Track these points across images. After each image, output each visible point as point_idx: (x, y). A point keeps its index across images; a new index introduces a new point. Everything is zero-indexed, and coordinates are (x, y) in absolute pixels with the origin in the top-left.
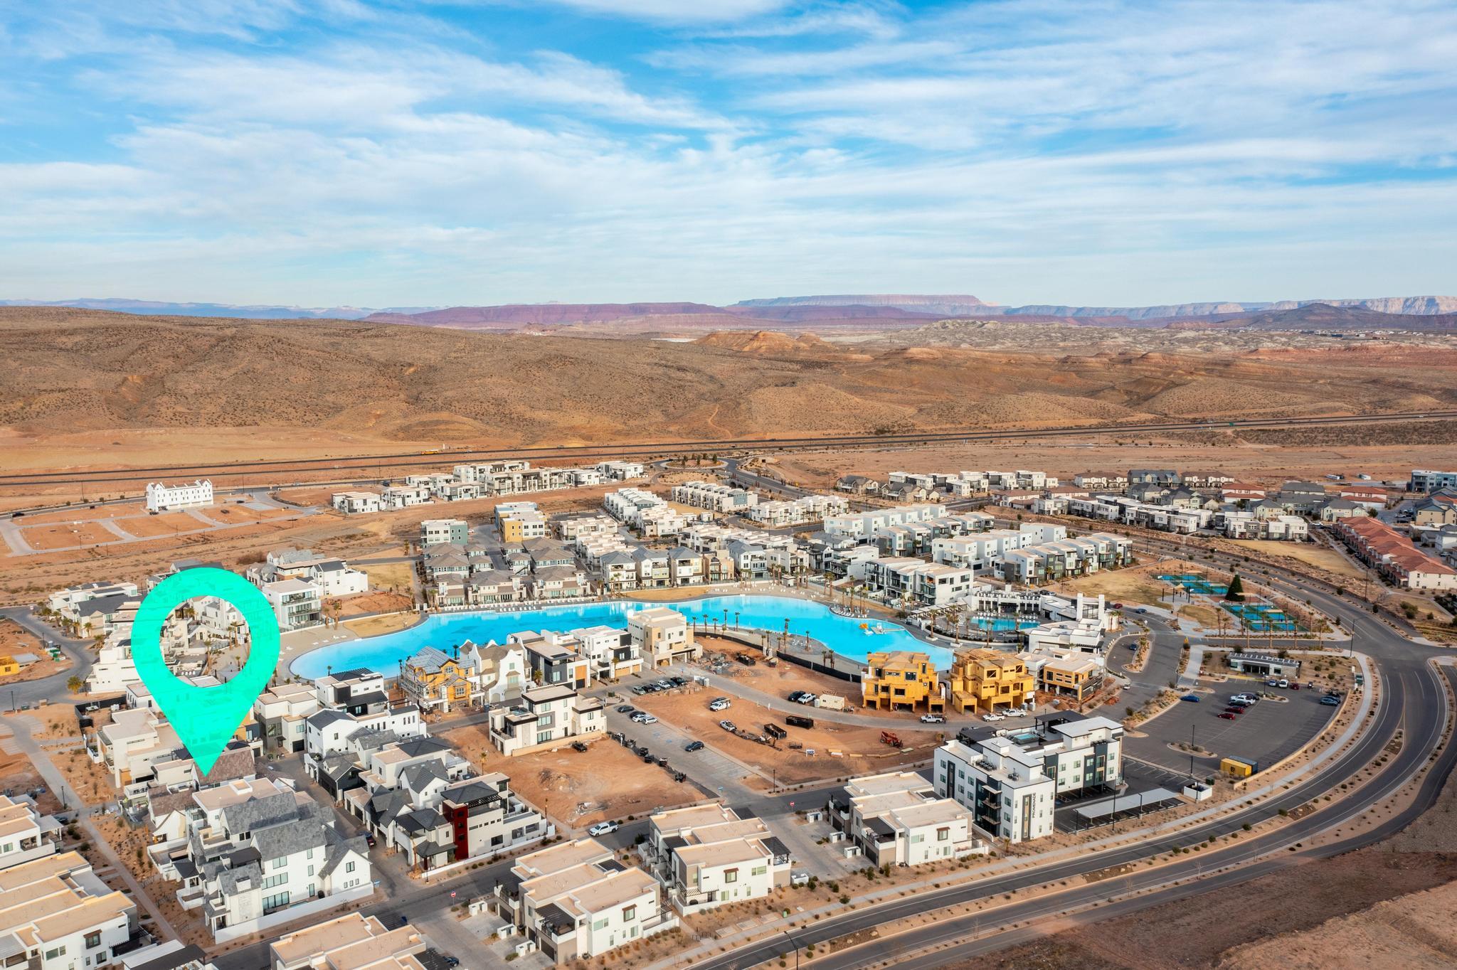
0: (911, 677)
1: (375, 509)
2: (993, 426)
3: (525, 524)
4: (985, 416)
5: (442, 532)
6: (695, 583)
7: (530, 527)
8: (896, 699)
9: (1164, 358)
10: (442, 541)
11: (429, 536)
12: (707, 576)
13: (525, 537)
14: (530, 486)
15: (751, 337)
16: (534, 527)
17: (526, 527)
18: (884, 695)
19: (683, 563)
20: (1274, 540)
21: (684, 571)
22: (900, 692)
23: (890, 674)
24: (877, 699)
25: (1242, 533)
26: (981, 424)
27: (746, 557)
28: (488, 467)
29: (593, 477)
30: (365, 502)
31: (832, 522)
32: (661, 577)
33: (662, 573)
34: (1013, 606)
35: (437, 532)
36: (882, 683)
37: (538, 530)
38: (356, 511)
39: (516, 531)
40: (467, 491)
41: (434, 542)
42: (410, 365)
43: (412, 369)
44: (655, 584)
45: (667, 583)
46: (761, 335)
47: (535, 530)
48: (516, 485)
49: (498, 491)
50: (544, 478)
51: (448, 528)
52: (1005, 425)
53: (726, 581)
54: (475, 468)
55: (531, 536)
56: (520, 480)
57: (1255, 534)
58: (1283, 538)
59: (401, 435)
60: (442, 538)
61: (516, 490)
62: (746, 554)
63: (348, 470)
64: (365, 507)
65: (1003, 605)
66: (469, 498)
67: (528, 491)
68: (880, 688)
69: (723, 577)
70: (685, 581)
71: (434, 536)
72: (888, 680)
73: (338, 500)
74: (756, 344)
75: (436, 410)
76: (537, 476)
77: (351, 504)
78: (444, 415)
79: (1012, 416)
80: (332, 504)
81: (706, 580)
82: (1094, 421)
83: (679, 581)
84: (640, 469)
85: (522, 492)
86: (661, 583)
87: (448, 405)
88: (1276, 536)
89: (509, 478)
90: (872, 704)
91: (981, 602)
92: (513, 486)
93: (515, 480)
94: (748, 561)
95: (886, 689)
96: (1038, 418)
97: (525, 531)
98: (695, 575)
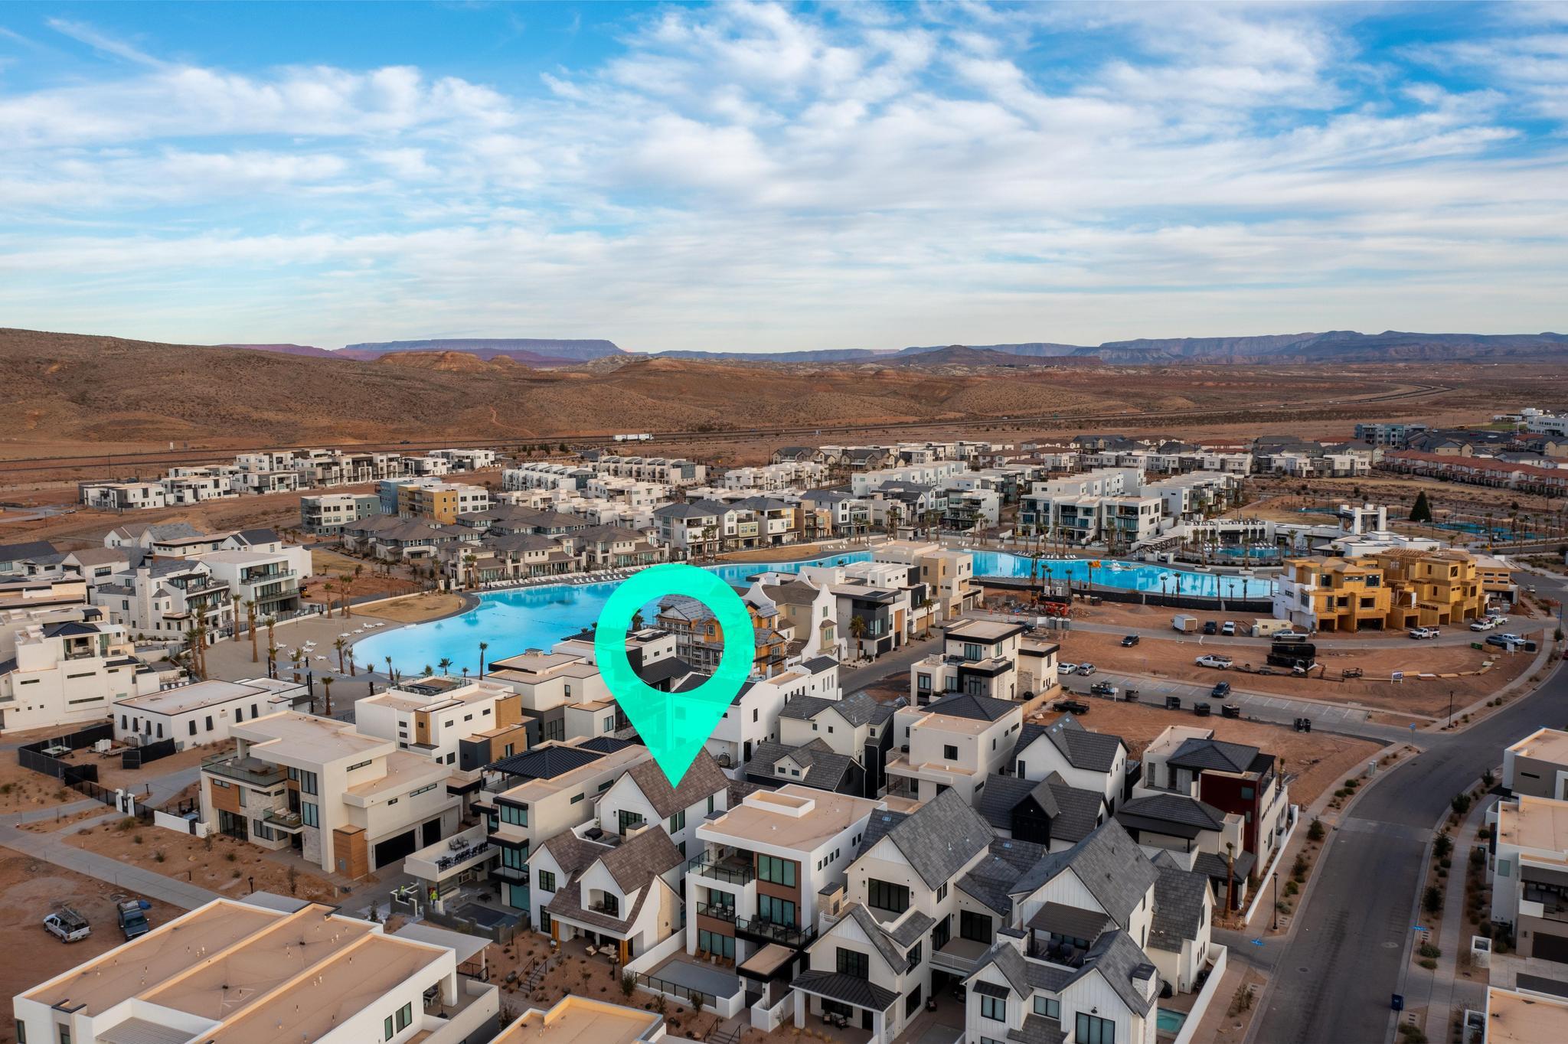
0: (1373, 581)
1: (160, 504)
2: (819, 423)
3: (461, 494)
4: (802, 414)
5: (343, 508)
6: (789, 543)
7: (469, 499)
8: (1361, 612)
9: (898, 375)
10: (344, 521)
11: (324, 515)
12: (802, 534)
13: (460, 513)
14: (363, 475)
15: (435, 358)
16: (475, 498)
17: (464, 499)
18: (1342, 610)
19: (775, 515)
20: (1341, 477)
21: (777, 526)
22: (1367, 602)
23: (1350, 579)
24: (1334, 616)
25: (1308, 472)
26: (801, 422)
27: (844, 507)
28: (287, 456)
29: (439, 464)
30: (145, 493)
31: (863, 480)
32: (749, 534)
33: (749, 529)
34: (1236, 533)
35: (337, 509)
36: (1338, 593)
37: (479, 503)
38: (131, 505)
39: (449, 505)
40: (281, 480)
41: (333, 523)
42: (51, 362)
43: (55, 367)
44: (741, 544)
45: (756, 543)
46: (448, 356)
47: (475, 503)
48: (345, 472)
49: (322, 481)
50: (380, 465)
51: (352, 502)
52: (830, 423)
53: (823, 538)
54: (271, 456)
55: (470, 510)
56: (351, 466)
57: (1321, 472)
58: (1349, 474)
59: (93, 435)
60: (344, 516)
61: (345, 480)
62: (844, 502)
63: (54, 471)
64: (146, 500)
65: (1224, 533)
66: (287, 490)
67: (360, 482)
68: (1335, 600)
69: (819, 535)
70: (777, 539)
71: (332, 514)
72: (1348, 588)
73: (93, 493)
74: (443, 366)
75: (118, 409)
76: (370, 462)
77: (123, 495)
78: (141, 415)
79: (832, 413)
80: (82, 501)
81: (801, 540)
82: (916, 419)
83: (770, 540)
84: (492, 457)
85: (352, 483)
86: (749, 543)
87: (135, 404)
88: (1343, 473)
89: (336, 464)
90: (1325, 625)
91: (1196, 532)
92: (342, 476)
93: (344, 466)
94: (846, 512)
95: (1343, 602)
96: (859, 415)
97: (461, 504)
98: (788, 531)
